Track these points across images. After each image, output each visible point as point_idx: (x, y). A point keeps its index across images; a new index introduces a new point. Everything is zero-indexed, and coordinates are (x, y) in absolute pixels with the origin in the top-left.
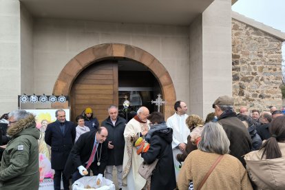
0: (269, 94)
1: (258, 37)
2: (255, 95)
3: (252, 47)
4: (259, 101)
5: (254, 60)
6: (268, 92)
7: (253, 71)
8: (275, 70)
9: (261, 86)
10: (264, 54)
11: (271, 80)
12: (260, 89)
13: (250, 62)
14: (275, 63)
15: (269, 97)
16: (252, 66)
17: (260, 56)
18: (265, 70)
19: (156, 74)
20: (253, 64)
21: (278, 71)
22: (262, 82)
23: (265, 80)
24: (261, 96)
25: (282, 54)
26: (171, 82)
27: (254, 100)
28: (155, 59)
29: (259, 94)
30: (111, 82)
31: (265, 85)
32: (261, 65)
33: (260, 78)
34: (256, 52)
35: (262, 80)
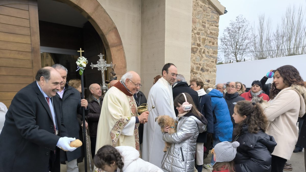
0: (208, 68)
1: (204, 4)
2: (198, 68)
3: (198, 14)
4: (200, 74)
5: (199, 30)
6: (207, 65)
7: (198, 42)
8: (213, 44)
9: (203, 59)
10: (207, 25)
11: (210, 54)
12: (202, 62)
13: (196, 32)
14: (214, 36)
15: (207, 70)
16: (197, 36)
17: (204, 26)
18: (207, 42)
19: (101, 28)
20: (198, 34)
21: (215, 45)
22: (204, 55)
23: (206, 53)
24: (202, 70)
25: (219, 28)
26: (120, 43)
27: (196, 73)
28: (99, 5)
29: (201, 68)
30: (27, 31)
31: (206, 58)
32: (204, 37)
33: (203, 50)
34: (201, 21)
35: (204, 52)
